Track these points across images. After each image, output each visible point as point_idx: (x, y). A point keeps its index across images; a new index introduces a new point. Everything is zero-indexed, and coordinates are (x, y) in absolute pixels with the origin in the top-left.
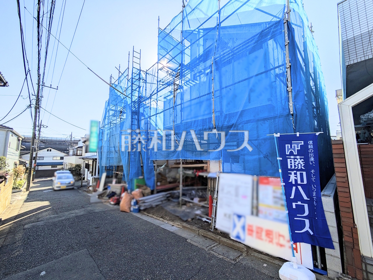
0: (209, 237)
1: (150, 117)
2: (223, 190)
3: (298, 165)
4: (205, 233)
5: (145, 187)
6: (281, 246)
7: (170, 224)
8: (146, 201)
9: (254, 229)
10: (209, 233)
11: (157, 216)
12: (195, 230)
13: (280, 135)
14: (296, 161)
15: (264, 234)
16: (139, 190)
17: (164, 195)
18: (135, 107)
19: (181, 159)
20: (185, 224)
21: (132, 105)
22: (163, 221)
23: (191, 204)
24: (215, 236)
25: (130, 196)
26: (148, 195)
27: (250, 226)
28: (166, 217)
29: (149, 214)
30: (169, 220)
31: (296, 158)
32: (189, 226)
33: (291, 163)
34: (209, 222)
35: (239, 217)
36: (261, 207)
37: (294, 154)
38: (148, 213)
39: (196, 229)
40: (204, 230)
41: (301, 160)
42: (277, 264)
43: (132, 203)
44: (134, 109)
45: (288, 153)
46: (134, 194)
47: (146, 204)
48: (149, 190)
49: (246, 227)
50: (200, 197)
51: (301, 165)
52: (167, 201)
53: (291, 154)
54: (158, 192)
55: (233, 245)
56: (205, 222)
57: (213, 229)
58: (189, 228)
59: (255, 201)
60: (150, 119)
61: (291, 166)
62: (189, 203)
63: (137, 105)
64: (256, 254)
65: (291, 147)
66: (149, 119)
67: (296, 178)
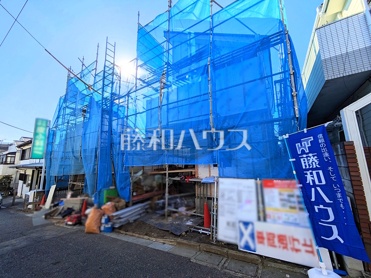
0: (213, 251)
1: (127, 117)
2: (223, 196)
3: (312, 163)
4: (208, 247)
5: (117, 199)
6: (297, 250)
7: (159, 241)
8: (122, 216)
9: (265, 236)
10: (213, 247)
11: (139, 234)
12: (194, 245)
13: (289, 136)
14: (309, 160)
15: (276, 240)
16: (112, 204)
17: (143, 207)
18: (106, 105)
19: (167, 164)
20: (179, 240)
21: (103, 103)
22: (149, 239)
23: (177, 215)
24: (221, 250)
25: (99, 211)
26: (122, 208)
27: (260, 233)
28: (153, 234)
29: (128, 232)
30: (158, 237)
31: (309, 156)
32: (185, 242)
33: (305, 163)
34: (208, 233)
35: (246, 224)
36: (268, 211)
37: (306, 152)
38: (126, 231)
39: (196, 244)
40: (205, 243)
41: (314, 157)
42: (298, 273)
43: (103, 221)
44: (106, 107)
45: (299, 153)
46: (104, 209)
47: (122, 220)
48: (123, 202)
49: (256, 235)
50: (187, 206)
51: (316, 163)
52: (146, 213)
53: (303, 152)
54: (134, 204)
55: (245, 258)
56: (203, 233)
57: (214, 242)
58: (187, 244)
59: (261, 206)
60: (127, 119)
61: (306, 166)
62: (174, 214)
63: (109, 102)
64: (273, 264)
65: (301, 145)
66: (125, 119)
67: (313, 179)
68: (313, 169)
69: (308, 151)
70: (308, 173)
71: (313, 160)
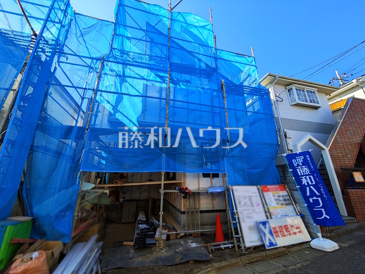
9: (278, 229)
13: (287, 154)
14: (303, 170)
15: (284, 230)
19: (164, 171)
24: (261, 255)
32: (224, 263)
35: (264, 224)
39: (238, 261)
49: (273, 231)
51: (307, 172)
53: (298, 165)
57: (244, 251)
59: (266, 207)
61: (301, 173)
65: (296, 161)
67: (307, 181)
68: (306, 175)
69: (301, 165)
70: (303, 177)
71: (305, 170)
